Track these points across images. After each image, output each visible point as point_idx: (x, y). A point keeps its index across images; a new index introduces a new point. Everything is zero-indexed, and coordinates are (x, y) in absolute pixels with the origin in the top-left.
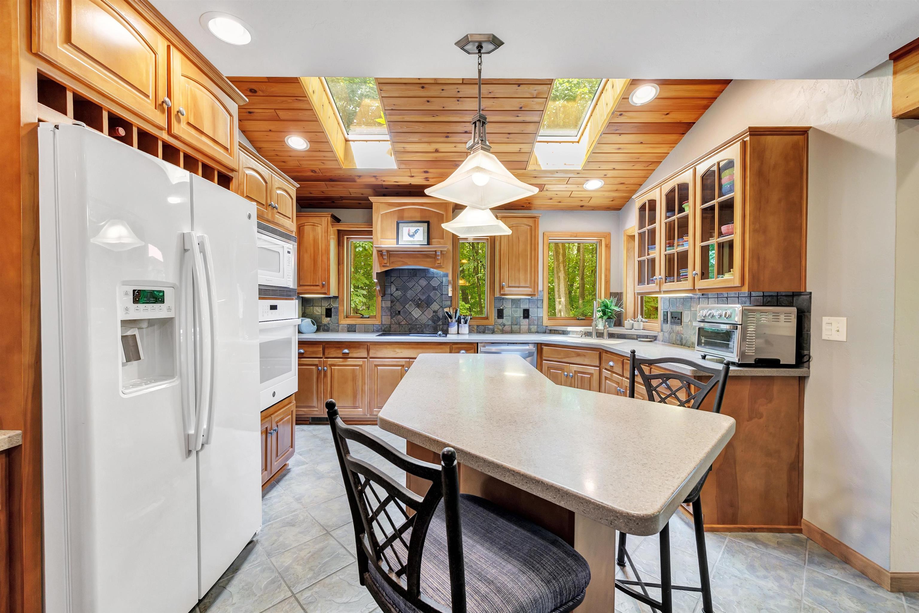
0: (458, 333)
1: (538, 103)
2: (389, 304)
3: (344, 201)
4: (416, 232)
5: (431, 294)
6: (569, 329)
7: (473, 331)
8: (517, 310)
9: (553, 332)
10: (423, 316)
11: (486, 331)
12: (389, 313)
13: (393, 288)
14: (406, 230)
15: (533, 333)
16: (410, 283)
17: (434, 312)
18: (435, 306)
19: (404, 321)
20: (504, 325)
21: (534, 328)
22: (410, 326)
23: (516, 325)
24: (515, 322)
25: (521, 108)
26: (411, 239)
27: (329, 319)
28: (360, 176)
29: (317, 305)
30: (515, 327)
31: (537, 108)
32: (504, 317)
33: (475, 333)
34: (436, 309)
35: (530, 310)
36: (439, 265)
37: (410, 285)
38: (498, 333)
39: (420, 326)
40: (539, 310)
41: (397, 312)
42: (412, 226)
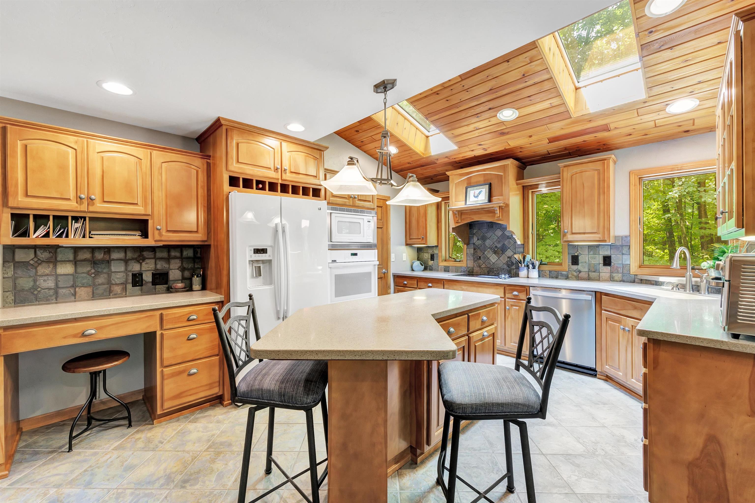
0: (528, 277)
1: (537, 65)
2: (472, 251)
3: (438, 177)
4: (480, 193)
5: (506, 243)
6: (661, 279)
7: (545, 275)
8: (596, 257)
9: (645, 281)
10: (499, 260)
11: (559, 277)
12: (472, 258)
13: (475, 239)
14: (472, 192)
15: (617, 281)
16: (488, 234)
17: (508, 257)
18: (509, 253)
19: (484, 264)
20: (580, 272)
21: (618, 276)
22: (488, 269)
23: (594, 272)
24: (593, 269)
25: (524, 75)
26: (476, 199)
27: (432, 262)
28: (437, 159)
29: (425, 251)
30: (592, 275)
31: (539, 68)
32: (580, 264)
33: (547, 277)
34: (510, 255)
35: (613, 257)
36: (498, 218)
37: (488, 235)
38: (572, 279)
39: (497, 270)
40: (625, 257)
41: (478, 258)
42: (477, 189)
